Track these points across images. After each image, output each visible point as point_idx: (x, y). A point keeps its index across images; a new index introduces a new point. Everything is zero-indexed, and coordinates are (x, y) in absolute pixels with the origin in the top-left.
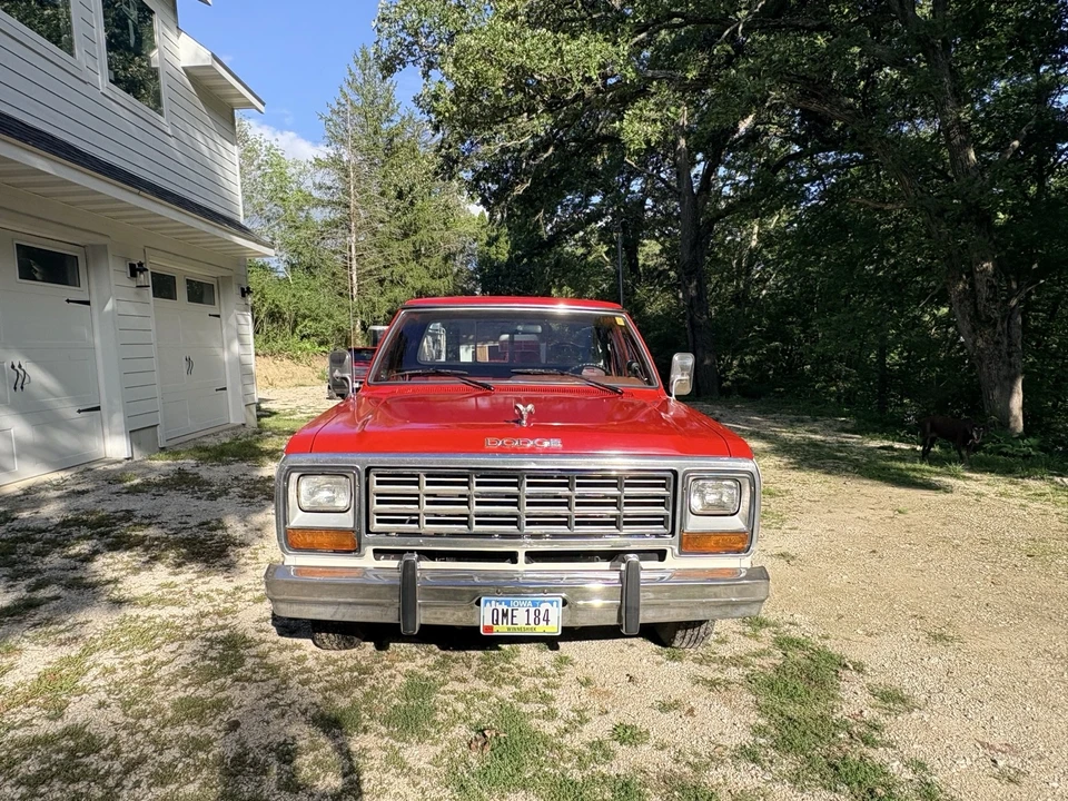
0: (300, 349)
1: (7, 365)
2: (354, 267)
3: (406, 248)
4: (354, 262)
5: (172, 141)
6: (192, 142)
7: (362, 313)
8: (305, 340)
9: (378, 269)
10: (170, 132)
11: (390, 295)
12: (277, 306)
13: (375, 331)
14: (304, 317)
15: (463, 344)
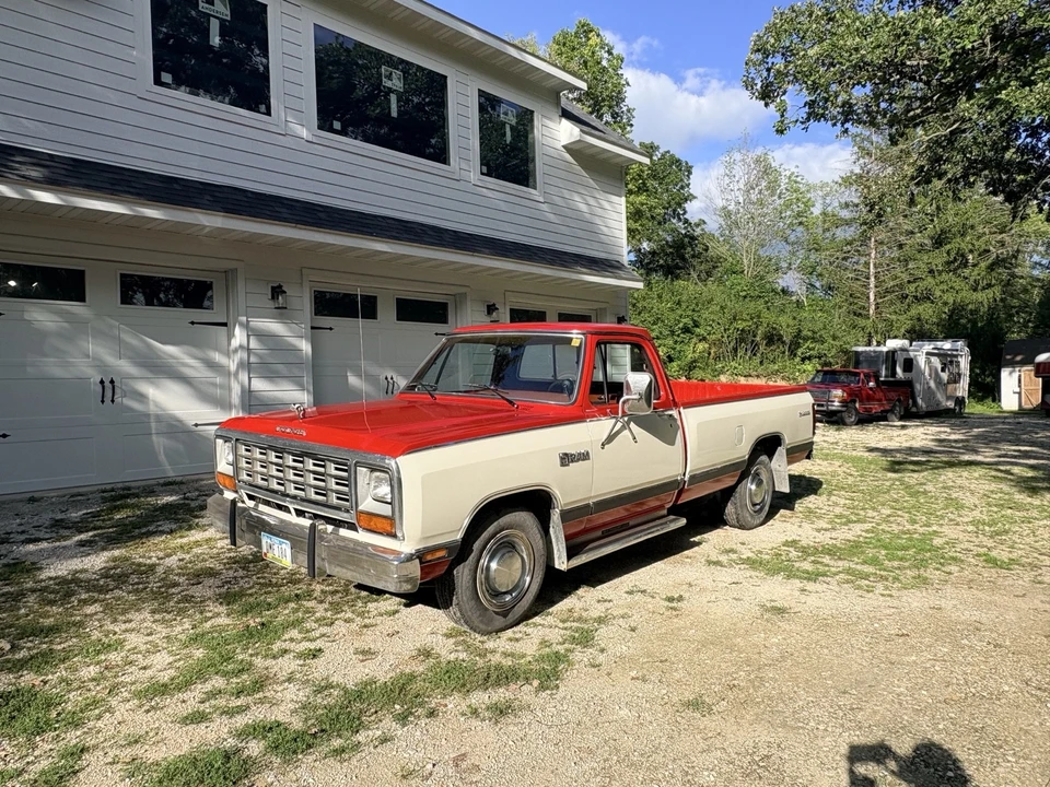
0: (799, 370)
1: (382, 377)
2: (872, 285)
3: (938, 259)
4: (873, 279)
5: (544, 207)
6: (567, 203)
7: (876, 332)
8: (807, 362)
9: (901, 286)
10: (542, 200)
11: (913, 312)
12: (775, 329)
13: (856, 352)
14: (806, 339)
15: (1007, 365)
